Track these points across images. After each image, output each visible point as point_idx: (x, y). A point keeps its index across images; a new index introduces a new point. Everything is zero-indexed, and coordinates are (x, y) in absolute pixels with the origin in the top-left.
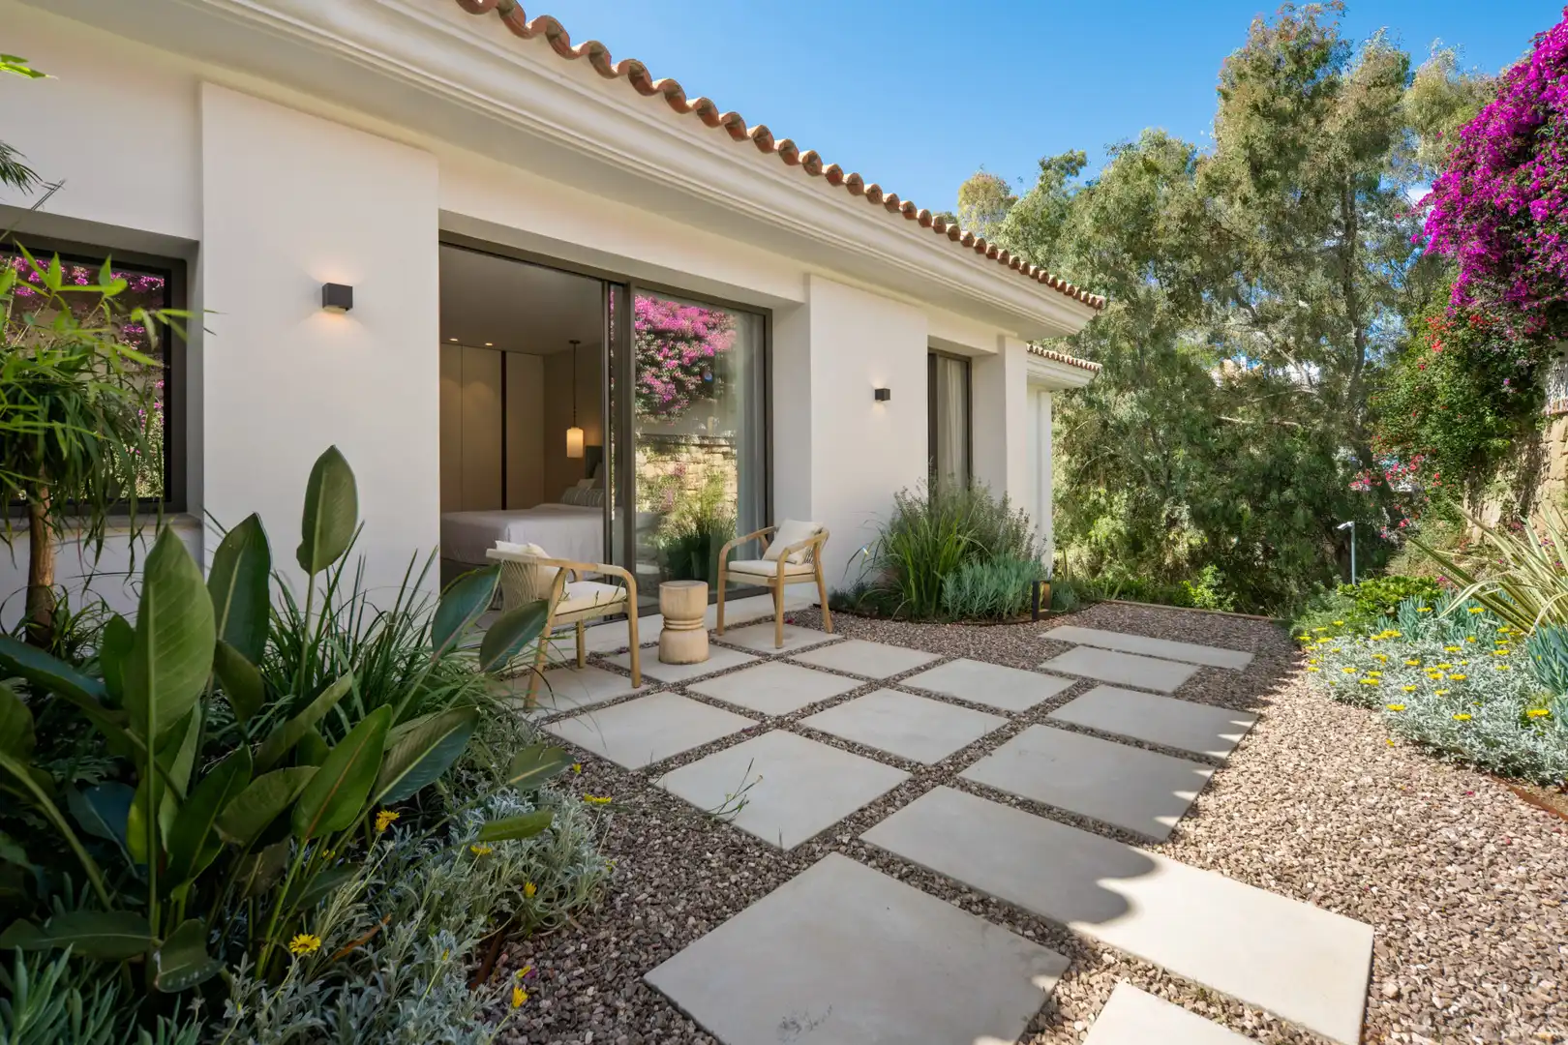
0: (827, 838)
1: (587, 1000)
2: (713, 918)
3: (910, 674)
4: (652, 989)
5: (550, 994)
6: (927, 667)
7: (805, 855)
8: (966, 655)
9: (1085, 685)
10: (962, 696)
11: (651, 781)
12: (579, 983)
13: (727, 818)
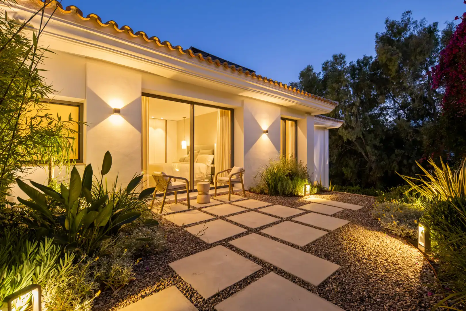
0: (220, 243)
1: (155, 267)
2: (187, 255)
3: (261, 208)
4: (168, 266)
5: (148, 265)
6: (267, 206)
7: (214, 245)
8: (279, 204)
9: (307, 212)
10: (271, 213)
11: (184, 229)
12: (154, 264)
13: (198, 237)
